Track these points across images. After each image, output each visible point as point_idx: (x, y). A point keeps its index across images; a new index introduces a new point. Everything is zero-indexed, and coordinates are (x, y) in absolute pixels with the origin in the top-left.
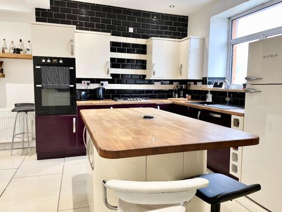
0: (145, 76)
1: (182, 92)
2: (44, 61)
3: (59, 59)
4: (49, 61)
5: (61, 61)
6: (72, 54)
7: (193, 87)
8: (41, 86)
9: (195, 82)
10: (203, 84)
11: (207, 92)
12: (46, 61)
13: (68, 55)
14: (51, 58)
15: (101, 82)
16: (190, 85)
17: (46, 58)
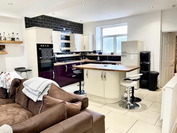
1: (84, 57)
2: (41, 46)
3: (47, 45)
4: (43, 46)
5: (48, 46)
6: (52, 42)
7: (88, 54)
8: (41, 58)
9: (90, 52)
10: (94, 53)
13: (50, 43)
14: (44, 44)
16: (87, 53)
17: (42, 44)
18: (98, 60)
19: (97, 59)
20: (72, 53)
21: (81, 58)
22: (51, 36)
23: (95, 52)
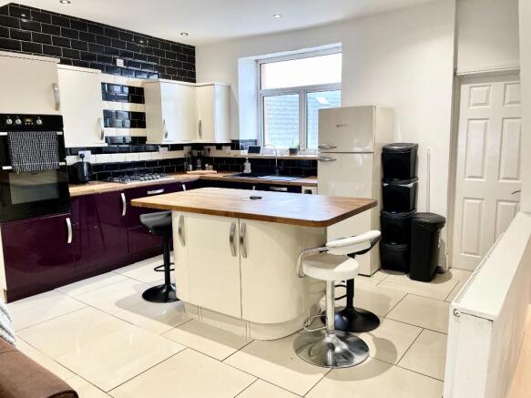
0: (144, 139)
1: (199, 161)
2: (10, 121)
3: (34, 117)
5: (40, 122)
6: (57, 107)
7: (215, 153)
8: (9, 168)
9: (219, 146)
10: (232, 149)
11: (243, 160)
12: (14, 121)
13: (51, 112)
14: (23, 117)
15: (80, 153)
16: (209, 150)
17: (14, 117)
18: (245, 171)
19: (243, 168)
20: (156, 148)
21: (191, 166)
22: (54, 85)
23: (235, 145)
